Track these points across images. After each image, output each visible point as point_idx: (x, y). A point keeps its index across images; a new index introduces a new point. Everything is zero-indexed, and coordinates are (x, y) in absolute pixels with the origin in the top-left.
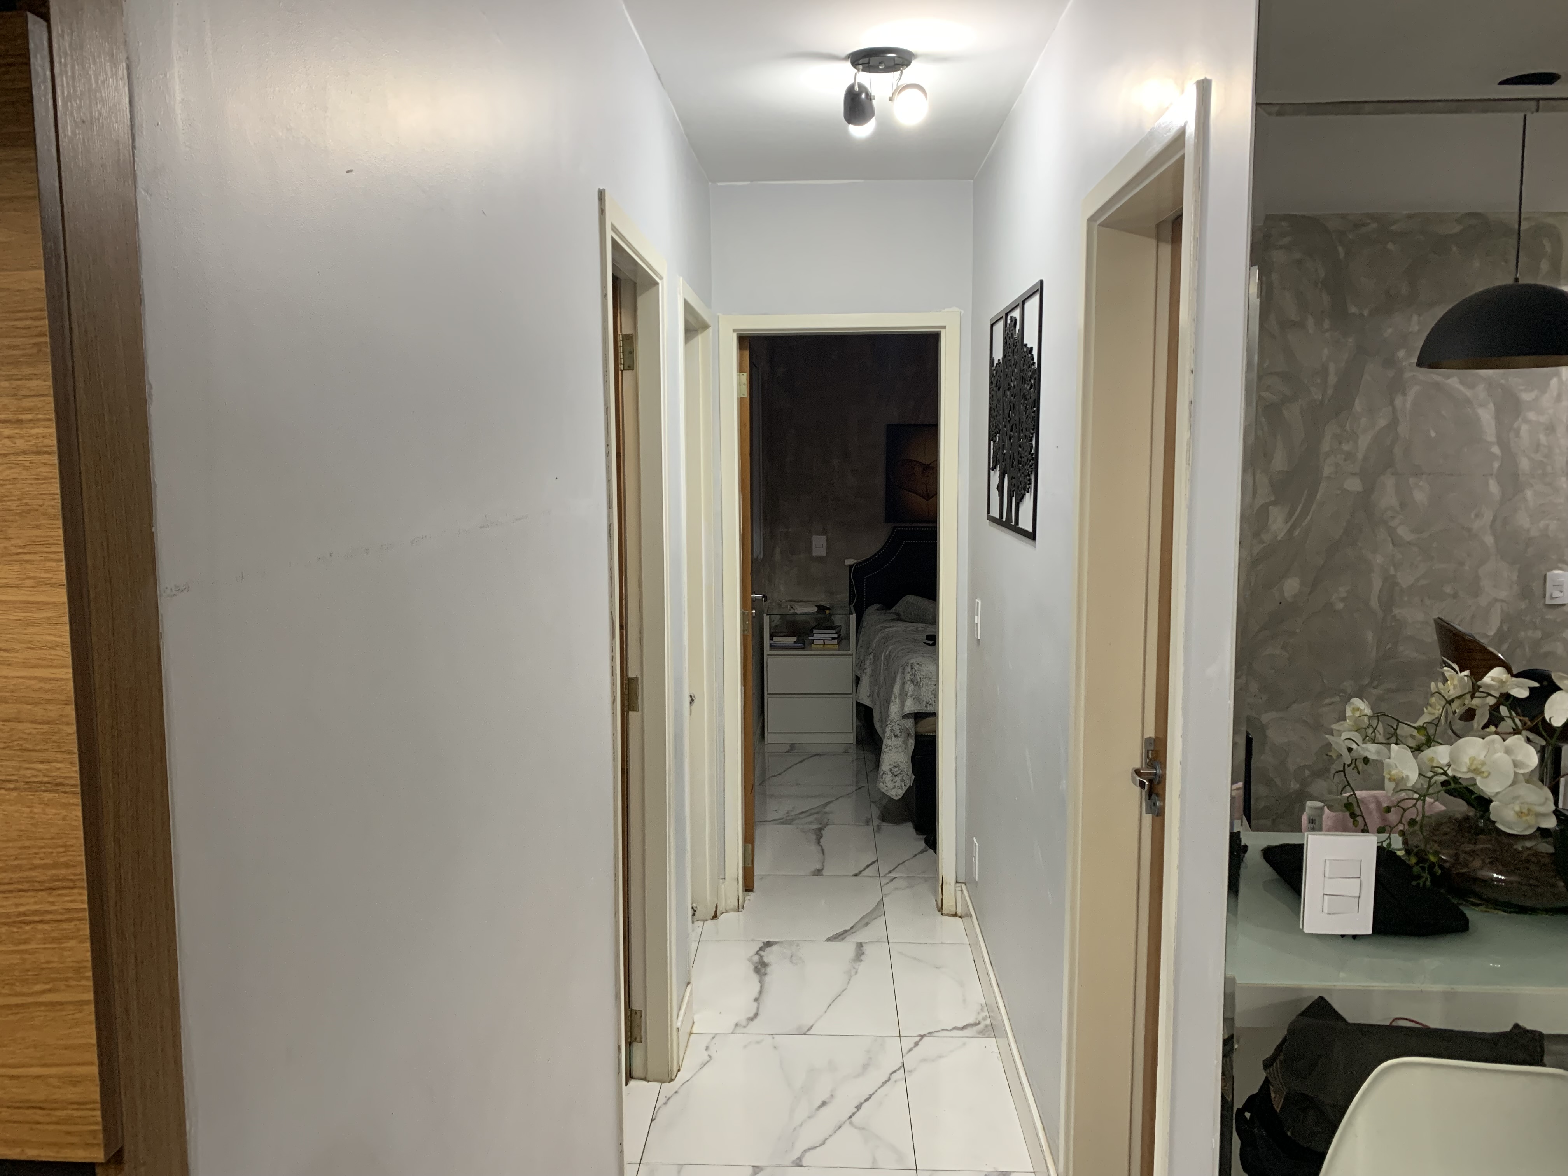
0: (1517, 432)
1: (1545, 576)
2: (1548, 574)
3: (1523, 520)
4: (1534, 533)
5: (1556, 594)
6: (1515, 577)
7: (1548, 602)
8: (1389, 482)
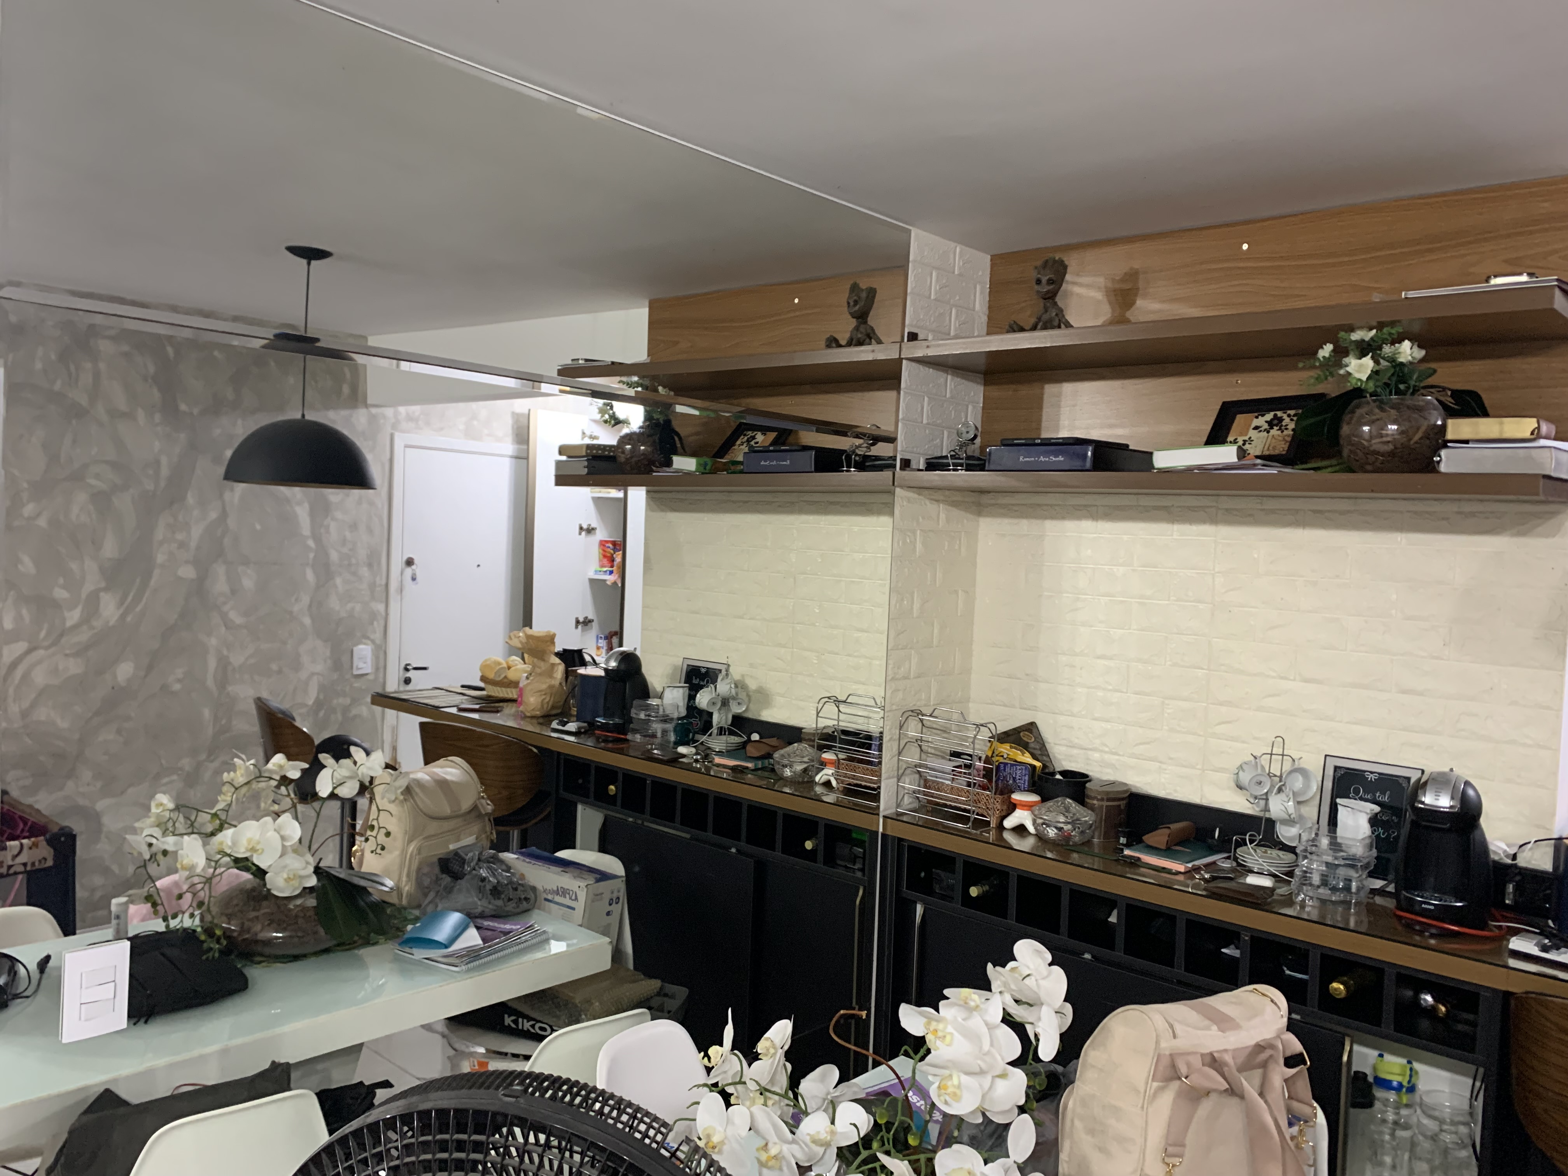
0: (327, 528)
1: (352, 652)
2: (355, 649)
3: (334, 603)
4: (343, 614)
5: (361, 665)
6: (328, 654)
7: (356, 672)
8: (220, 570)
